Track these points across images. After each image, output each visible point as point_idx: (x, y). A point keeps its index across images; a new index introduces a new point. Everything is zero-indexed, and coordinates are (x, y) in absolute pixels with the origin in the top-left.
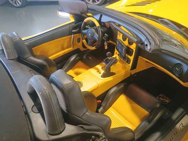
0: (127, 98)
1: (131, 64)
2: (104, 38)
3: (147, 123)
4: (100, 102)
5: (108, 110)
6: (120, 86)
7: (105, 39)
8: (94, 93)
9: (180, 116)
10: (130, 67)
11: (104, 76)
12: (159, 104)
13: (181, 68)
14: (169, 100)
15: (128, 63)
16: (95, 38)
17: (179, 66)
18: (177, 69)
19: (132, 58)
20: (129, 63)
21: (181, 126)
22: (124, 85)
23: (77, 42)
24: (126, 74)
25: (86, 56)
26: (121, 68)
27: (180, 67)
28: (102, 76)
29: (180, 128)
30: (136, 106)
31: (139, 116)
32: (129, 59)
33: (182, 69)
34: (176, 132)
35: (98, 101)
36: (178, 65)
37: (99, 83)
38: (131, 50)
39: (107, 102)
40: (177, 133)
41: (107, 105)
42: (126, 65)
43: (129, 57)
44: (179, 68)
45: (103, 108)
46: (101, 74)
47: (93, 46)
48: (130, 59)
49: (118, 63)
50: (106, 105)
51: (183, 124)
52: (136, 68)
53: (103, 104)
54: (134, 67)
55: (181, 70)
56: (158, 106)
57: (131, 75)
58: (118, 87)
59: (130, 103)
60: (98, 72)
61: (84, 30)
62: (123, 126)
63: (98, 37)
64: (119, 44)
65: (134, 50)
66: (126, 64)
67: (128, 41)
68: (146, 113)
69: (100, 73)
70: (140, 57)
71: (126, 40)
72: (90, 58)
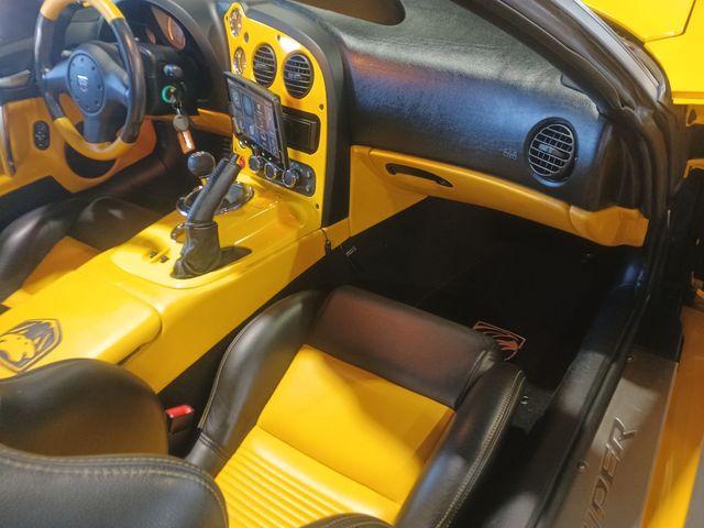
0: (328, 364)
1: (319, 196)
2: (169, 94)
3: (456, 464)
4: (189, 410)
5: (239, 450)
6: (284, 309)
7: (173, 100)
8: (136, 368)
9: (599, 389)
10: (320, 210)
11: (187, 269)
12: (488, 357)
13: (563, 138)
14: (519, 342)
15: (303, 192)
16: (111, 89)
17: (551, 133)
18: (543, 147)
19: (317, 161)
20: (311, 193)
21: (615, 439)
22: (305, 303)
23: (33, 146)
24: (304, 247)
25: (94, 210)
26: (275, 222)
27: (557, 136)
28: (176, 273)
29: (618, 450)
30: (381, 388)
31: (405, 440)
32: (307, 167)
33: (569, 140)
34: (605, 473)
35: (172, 413)
36: (546, 132)
37: (161, 308)
38: (305, 122)
39: (229, 406)
40: (610, 479)
41: (232, 421)
42: (295, 205)
43: (305, 158)
44: (553, 143)
45: (212, 447)
46: (170, 265)
47: (113, 140)
48: (311, 169)
49: (256, 199)
50: (224, 426)
51: (621, 429)
52: (346, 215)
53: (209, 423)
54: (336, 207)
55: (565, 147)
56: (487, 363)
57: (328, 246)
58: (277, 317)
59: (348, 382)
60: (154, 254)
61: (53, 64)
62: (327, 514)
63: (127, 83)
64: (242, 101)
65: (323, 116)
66: (297, 199)
67: (286, 80)
68: (437, 412)
69: (164, 259)
70: (355, 149)
71: (274, 75)
72: (117, 213)
